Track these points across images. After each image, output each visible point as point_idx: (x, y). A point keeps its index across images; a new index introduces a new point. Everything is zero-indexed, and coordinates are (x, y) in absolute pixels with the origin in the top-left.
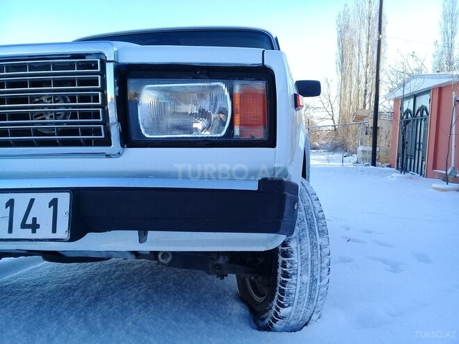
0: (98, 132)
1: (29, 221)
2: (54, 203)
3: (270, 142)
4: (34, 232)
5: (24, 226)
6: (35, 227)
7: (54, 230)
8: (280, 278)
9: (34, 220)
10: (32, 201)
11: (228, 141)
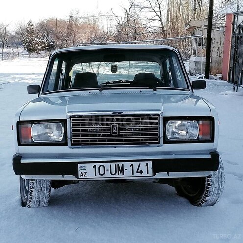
0: (156, 140)
1: (139, 171)
2: (147, 165)
3: (212, 140)
4: (141, 174)
5: (137, 172)
6: (141, 172)
7: (148, 174)
8: (206, 186)
9: (141, 170)
10: (140, 164)
11: (198, 141)
